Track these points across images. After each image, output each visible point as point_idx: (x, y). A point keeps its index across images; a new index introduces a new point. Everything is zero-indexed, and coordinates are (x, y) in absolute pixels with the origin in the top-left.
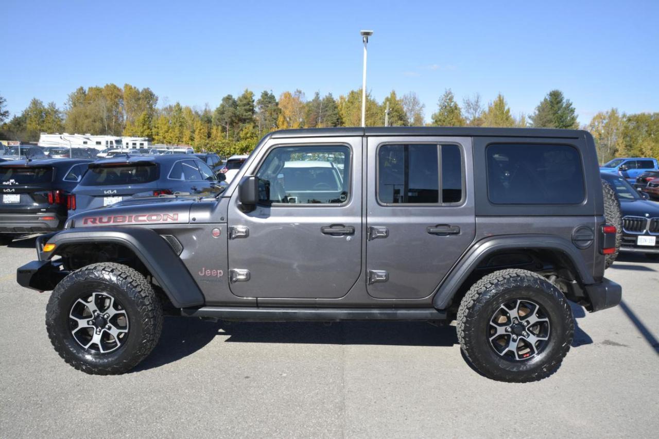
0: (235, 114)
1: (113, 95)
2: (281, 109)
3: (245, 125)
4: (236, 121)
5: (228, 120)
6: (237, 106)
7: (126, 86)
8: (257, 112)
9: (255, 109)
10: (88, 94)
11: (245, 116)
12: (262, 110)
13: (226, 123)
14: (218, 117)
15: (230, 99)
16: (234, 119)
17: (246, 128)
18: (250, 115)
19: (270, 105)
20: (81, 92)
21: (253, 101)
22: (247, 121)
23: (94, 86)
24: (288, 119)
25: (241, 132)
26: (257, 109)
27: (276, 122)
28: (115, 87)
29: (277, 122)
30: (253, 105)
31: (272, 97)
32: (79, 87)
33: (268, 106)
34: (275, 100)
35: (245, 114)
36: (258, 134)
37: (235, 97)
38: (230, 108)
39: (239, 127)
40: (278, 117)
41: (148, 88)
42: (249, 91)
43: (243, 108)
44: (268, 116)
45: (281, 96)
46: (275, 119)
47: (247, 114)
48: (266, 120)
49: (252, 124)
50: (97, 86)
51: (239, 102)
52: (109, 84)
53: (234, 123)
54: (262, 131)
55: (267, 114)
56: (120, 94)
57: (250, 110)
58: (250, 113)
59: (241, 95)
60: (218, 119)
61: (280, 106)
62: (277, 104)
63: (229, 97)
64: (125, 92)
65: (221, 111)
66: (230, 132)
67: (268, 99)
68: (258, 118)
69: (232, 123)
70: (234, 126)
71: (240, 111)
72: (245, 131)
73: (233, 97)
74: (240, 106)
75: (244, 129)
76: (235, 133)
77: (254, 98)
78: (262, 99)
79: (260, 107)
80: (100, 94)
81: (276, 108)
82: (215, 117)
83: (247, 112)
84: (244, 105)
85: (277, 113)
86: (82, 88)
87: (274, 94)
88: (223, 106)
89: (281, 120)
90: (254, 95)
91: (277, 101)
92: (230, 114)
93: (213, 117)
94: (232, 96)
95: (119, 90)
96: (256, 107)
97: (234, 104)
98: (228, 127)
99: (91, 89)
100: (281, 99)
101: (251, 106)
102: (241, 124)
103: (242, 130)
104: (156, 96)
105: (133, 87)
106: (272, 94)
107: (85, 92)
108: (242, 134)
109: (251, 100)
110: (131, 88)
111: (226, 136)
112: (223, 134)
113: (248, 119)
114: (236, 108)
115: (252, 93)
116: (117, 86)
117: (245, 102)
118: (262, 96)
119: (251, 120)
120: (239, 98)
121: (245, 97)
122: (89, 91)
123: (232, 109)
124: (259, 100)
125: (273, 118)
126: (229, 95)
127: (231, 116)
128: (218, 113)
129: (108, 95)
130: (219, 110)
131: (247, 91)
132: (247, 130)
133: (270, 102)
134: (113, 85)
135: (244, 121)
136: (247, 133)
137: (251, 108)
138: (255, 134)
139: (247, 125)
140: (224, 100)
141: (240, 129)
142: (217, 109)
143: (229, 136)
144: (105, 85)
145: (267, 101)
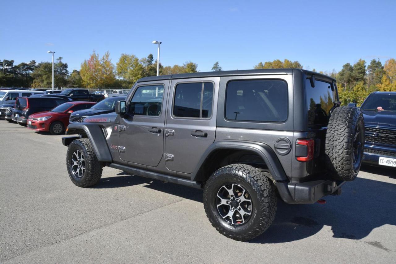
0: (351, 75)
1: (278, 66)
2: (385, 71)
3: (358, 82)
4: (352, 80)
5: (346, 79)
6: (353, 70)
7: (286, 60)
8: (367, 74)
9: (365, 72)
10: (265, 66)
11: (358, 76)
12: (371, 72)
13: (345, 81)
14: (339, 78)
15: (348, 66)
16: (350, 79)
17: (358, 85)
18: (361, 76)
19: (376, 69)
20: (261, 65)
21: (365, 67)
22: (360, 80)
23: (268, 62)
24: (391, 78)
25: (354, 87)
26: (367, 72)
27: (380, 80)
28: (279, 61)
29: (382, 80)
30: (365, 69)
31: (379, 63)
32: (260, 62)
33: (375, 70)
34: (381, 65)
35: (358, 75)
36: (367, 88)
37: (352, 64)
38: (348, 72)
39: (353, 84)
40: (382, 77)
41: (297, 61)
42: (362, 60)
43: (357, 71)
44: (375, 76)
45: (386, 62)
46: (380, 78)
47: (359, 75)
48: (373, 79)
49: (363, 82)
50: (269, 61)
51: (355, 67)
52: (276, 60)
53: (350, 81)
54: (370, 86)
55: (375, 75)
56: (282, 65)
57: (362, 73)
58: (362, 75)
59: (356, 63)
60: (339, 79)
61: (384, 69)
62: (383, 68)
63: (348, 65)
64: (285, 64)
65: (342, 74)
66: (347, 87)
67: (376, 65)
68: (367, 78)
69: (349, 81)
70: (350, 83)
71: (355, 73)
72: (357, 86)
73: (351, 65)
74: (355, 70)
75: (356, 85)
76: (350, 88)
77: (365, 65)
78: (371, 65)
79: (369, 70)
80: (271, 65)
81: (381, 70)
82: (338, 78)
83: (359, 74)
84: (358, 69)
85: (382, 74)
86: (261, 63)
87: (380, 61)
88: (343, 71)
89: (385, 78)
90: (366, 63)
91: (383, 66)
92: (348, 75)
93: (337, 77)
94: (349, 64)
95: (281, 63)
96: (366, 70)
97: (351, 69)
98: (346, 84)
99: (266, 63)
100: (386, 65)
101: (362, 70)
102: (355, 82)
103: (355, 86)
104: (302, 65)
105: (289, 61)
106: (379, 61)
107: (263, 65)
108: (355, 88)
109: (364, 66)
110: (288, 62)
111: (344, 89)
112: (342, 88)
113: (360, 78)
114: (352, 72)
115: (364, 61)
116: (281, 61)
117: (358, 67)
118: (371, 63)
119: (362, 79)
120: (354, 65)
121: (359, 64)
122: (265, 64)
123: (349, 72)
124: (369, 66)
125: (378, 78)
126: (348, 64)
127: (348, 77)
128: (340, 75)
129: (275, 66)
130: (341, 73)
131: (360, 60)
132: (358, 86)
133: (377, 67)
134: (278, 60)
135: (357, 80)
136: (359, 88)
137: (363, 71)
138: (365, 88)
139: (359, 83)
140: (344, 66)
141: (354, 85)
142: (339, 72)
143: (346, 90)
144: (274, 60)
145: (374, 66)
